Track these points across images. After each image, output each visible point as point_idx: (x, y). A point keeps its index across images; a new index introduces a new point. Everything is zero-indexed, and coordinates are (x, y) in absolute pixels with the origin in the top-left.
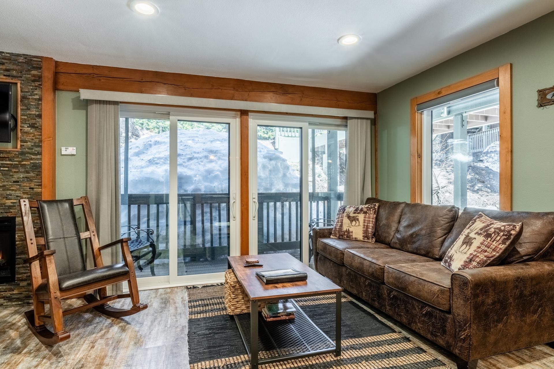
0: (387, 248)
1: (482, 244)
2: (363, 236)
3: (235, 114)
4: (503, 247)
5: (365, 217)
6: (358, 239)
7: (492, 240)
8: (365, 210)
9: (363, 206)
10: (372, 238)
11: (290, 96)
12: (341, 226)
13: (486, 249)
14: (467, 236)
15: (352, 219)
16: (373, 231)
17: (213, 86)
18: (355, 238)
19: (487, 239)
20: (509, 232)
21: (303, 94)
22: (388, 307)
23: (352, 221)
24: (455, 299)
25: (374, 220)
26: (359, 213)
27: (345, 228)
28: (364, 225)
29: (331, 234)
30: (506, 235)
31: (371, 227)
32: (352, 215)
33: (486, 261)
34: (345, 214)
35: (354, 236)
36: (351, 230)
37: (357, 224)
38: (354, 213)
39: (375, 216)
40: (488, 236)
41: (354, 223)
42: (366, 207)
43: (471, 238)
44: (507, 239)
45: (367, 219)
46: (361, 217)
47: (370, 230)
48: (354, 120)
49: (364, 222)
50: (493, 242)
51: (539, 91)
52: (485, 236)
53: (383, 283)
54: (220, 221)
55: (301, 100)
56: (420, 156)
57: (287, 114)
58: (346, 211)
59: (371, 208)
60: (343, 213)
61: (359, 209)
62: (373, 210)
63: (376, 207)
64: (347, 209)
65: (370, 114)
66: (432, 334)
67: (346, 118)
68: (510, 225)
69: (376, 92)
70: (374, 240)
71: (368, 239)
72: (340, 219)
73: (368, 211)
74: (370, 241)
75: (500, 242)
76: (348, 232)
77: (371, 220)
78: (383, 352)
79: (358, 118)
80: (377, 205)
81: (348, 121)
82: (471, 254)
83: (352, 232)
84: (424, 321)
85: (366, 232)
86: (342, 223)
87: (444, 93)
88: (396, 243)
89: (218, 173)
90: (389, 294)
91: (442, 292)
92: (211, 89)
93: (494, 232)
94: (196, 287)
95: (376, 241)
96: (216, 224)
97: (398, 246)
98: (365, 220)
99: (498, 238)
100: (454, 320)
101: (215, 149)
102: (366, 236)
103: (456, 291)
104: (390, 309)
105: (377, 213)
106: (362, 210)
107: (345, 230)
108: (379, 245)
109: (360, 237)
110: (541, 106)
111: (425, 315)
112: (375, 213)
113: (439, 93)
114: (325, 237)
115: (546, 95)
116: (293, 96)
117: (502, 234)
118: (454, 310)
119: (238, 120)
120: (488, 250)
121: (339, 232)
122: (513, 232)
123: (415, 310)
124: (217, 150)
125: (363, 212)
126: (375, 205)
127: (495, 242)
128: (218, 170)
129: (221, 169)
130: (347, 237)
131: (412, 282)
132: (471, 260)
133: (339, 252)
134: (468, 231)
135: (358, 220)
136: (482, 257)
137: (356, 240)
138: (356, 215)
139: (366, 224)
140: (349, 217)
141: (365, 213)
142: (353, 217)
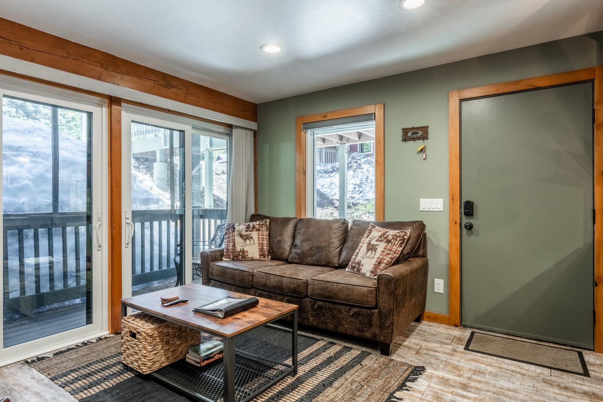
0: (285, 264)
1: (385, 248)
2: (260, 255)
3: (101, 101)
4: (400, 249)
5: (259, 235)
6: (255, 258)
7: (393, 244)
8: (257, 227)
9: (254, 223)
10: (268, 255)
11: (173, 89)
12: (234, 246)
13: (389, 252)
14: (369, 244)
15: (246, 238)
16: (268, 248)
17: (69, 53)
18: (252, 258)
19: (389, 244)
20: (403, 237)
21: (188, 90)
22: (311, 319)
23: (245, 240)
24: (381, 295)
25: (267, 237)
26: (251, 231)
27: (238, 248)
28: (259, 243)
29: (222, 255)
30: (402, 240)
31: (265, 245)
32: (244, 233)
33: (391, 262)
34: (236, 233)
35: (250, 256)
36: (246, 249)
37: (252, 242)
38: (247, 231)
39: (267, 233)
40: (389, 242)
41: (248, 241)
42: (257, 224)
43: (373, 245)
44: (403, 243)
45: (261, 237)
46: (254, 234)
47: (265, 248)
48: (239, 130)
49: (259, 240)
50: (393, 246)
51: (403, 129)
52: (386, 242)
53: (307, 296)
54: (37, 255)
55: (186, 97)
56: (305, 173)
57: (169, 111)
58: (236, 229)
59: (263, 225)
60: (234, 231)
61: (251, 226)
62: (265, 226)
63: (268, 224)
64: (237, 228)
65: (253, 125)
66: (359, 330)
67: (230, 126)
68: (402, 232)
69: (257, 102)
70: (270, 258)
71: (264, 257)
72: (231, 239)
73: (260, 228)
74: (266, 259)
75: (398, 245)
76: (243, 251)
77: (265, 237)
78: (325, 359)
79: (243, 128)
80: (268, 221)
81: (233, 130)
82: (379, 258)
83: (247, 252)
84: (351, 322)
85: (261, 250)
86: (234, 242)
87: (329, 117)
88: (295, 258)
89: (26, 182)
90: (313, 306)
91: (370, 292)
92: (67, 58)
93: (393, 238)
94: (43, 358)
95: (272, 259)
96: (30, 261)
97: (297, 261)
98: (259, 238)
99: (397, 242)
100: (380, 314)
101: (16, 144)
102: (262, 255)
103: (382, 288)
104: (313, 320)
105: (270, 229)
106: (254, 227)
107: (239, 250)
108: (276, 262)
109: (256, 256)
110: (405, 141)
111: (352, 316)
112: (267, 229)
113: (325, 116)
114: (216, 260)
115: (407, 133)
116: (177, 91)
117: (399, 239)
118: (381, 305)
119: (105, 110)
120: (391, 253)
121: (233, 253)
122: (406, 237)
123: (342, 313)
124: (21, 146)
125: (255, 229)
126: (266, 221)
127: (395, 246)
128: (27, 178)
129: (31, 177)
130: (242, 257)
131: (340, 289)
132: (380, 263)
133: (246, 274)
134: (368, 239)
135: (252, 238)
136: (387, 259)
137: (252, 259)
138: (249, 233)
139: (261, 242)
140: (241, 236)
141: (258, 230)
142: (246, 235)
